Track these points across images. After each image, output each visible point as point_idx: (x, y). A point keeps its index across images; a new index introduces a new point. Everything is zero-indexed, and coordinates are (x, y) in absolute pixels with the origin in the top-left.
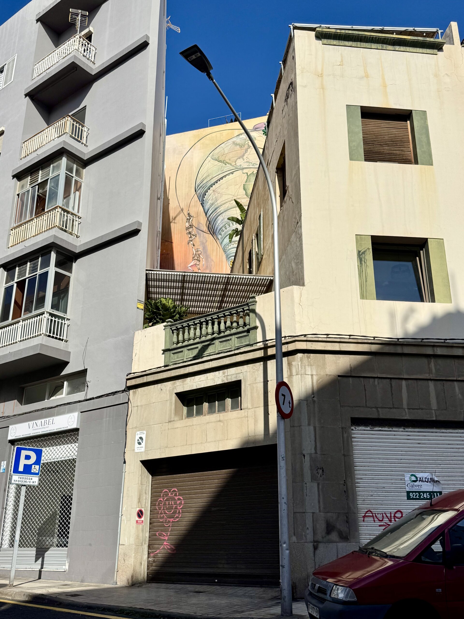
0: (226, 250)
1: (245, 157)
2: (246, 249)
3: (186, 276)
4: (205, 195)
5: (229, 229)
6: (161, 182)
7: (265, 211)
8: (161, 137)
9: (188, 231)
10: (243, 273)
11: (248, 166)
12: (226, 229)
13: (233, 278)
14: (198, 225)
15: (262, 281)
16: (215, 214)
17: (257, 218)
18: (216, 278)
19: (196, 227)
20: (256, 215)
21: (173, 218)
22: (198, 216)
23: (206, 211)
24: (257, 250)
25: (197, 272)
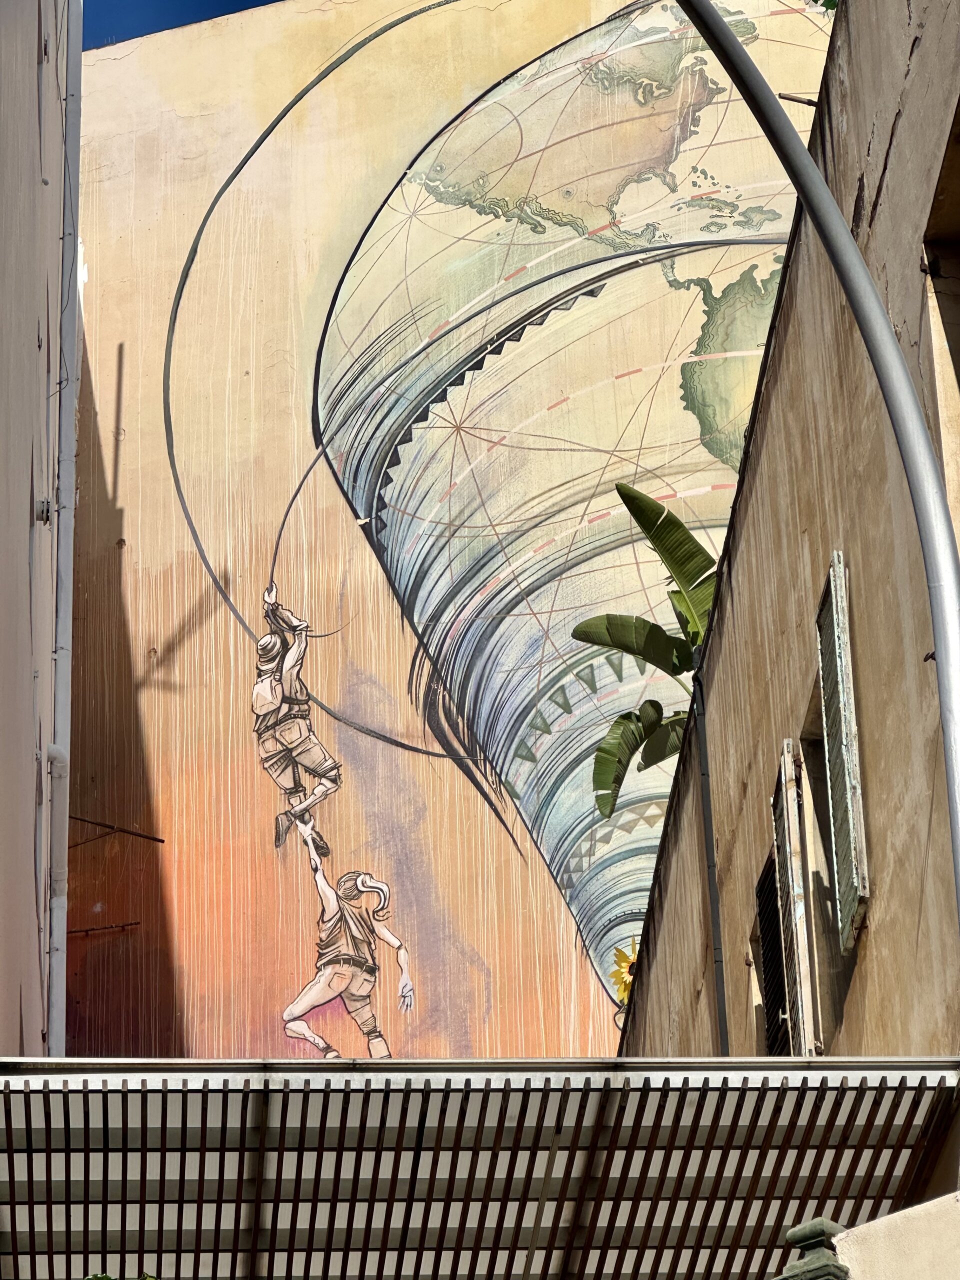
0: (579, 869)
1: (679, 168)
2: (729, 858)
3: (276, 1101)
4: (396, 461)
5: (587, 707)
6: (55, 388)
7: (867, 564)
8: (48, 68)
9: (271, 746)
10: (722, 1046)
11: (706, 228)
12: (567, 708)
13: (646, 1089)
14: (350, 691)
15: (877, 1104)
16: (478, 599)
17: (801, 614)
18: (515, 1101)
19: (335, 704)
20: (793, 598)
21: (152, 651)
22: (343, 628)
23: (405, 581)
24: (816, 861)
25: (362, 1059)
